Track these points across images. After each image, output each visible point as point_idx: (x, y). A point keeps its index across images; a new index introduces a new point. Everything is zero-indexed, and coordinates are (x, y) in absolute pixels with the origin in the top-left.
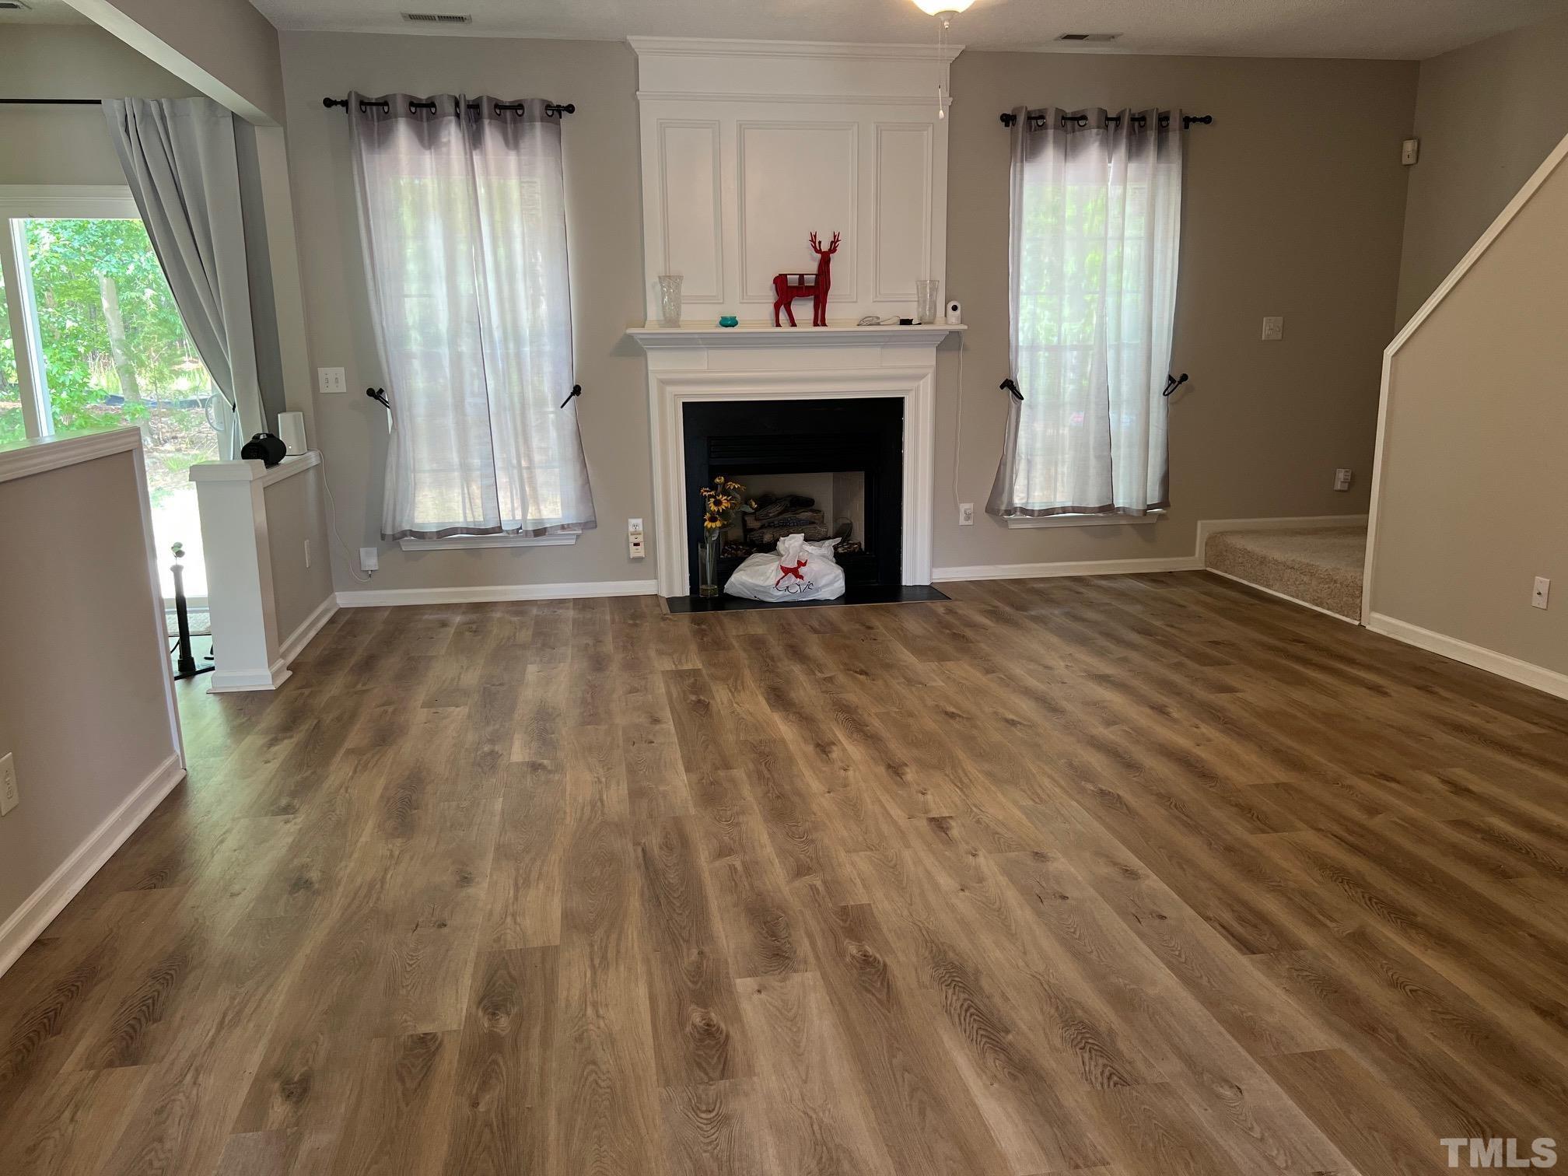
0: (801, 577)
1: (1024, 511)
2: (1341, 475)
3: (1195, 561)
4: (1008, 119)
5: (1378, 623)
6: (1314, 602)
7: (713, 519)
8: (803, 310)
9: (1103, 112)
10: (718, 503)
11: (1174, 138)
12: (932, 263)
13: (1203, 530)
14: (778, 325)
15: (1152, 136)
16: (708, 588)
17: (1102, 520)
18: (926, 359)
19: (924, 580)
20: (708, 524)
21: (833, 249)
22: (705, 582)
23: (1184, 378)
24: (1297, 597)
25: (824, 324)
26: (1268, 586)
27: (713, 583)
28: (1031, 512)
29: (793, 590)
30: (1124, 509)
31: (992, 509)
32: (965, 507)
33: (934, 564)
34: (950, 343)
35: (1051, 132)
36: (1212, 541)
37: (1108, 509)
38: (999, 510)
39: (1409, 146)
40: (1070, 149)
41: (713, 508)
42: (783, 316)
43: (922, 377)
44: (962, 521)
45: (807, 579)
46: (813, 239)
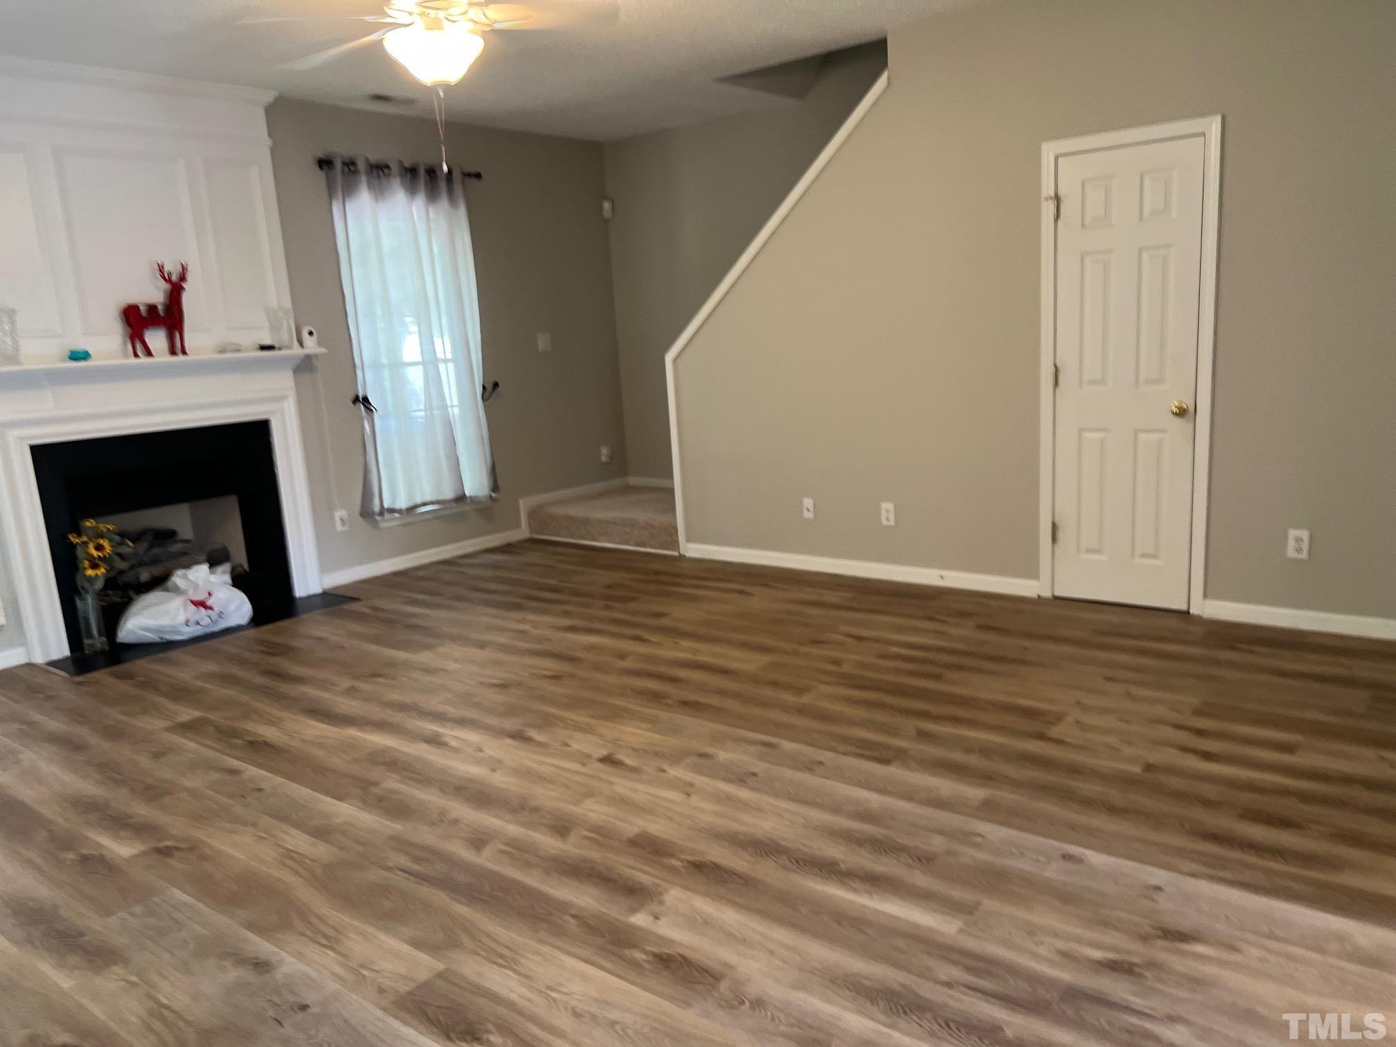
0: (211, 608)
1: (391, 511)
2: (605, 452)
3: (522, 532)
4: (325, 163)
5: (693, 550)
6: (638, 545)
7: (94, 566)
8: (156, 339)
9: (401, 163)
10: (99, 548)
11: (458, 188)
12: (277, 293)
13: (524, 505)
14: (136, 355)
15: (443, 185)
16: (96, 641)
17: (456, 509)
18: (285, 381)
19: (315, 589)
20: (90, 572)
21: (183, 278)
22: (90, 636)
23: (496, 385)
24: (622, 544)
25: (184, 352)
26: (594, 540)
27: (100, 635)
28: (400, 511)
29: (204, 622)
30: (471, 497)
31: (366, 513)
32: (340, 514)
33: (325, 568)
34: (305, 366)
35: (364, 179)
36: (533, 514)
37: (461, 498)
38: (373, 512)
39: (607, 205)
40: (379, 191)
41: (95, 553)
42: (139, 347)
43: (281, 399)
44: (339, 528)
45: (216, 609)
46: (161, 269)
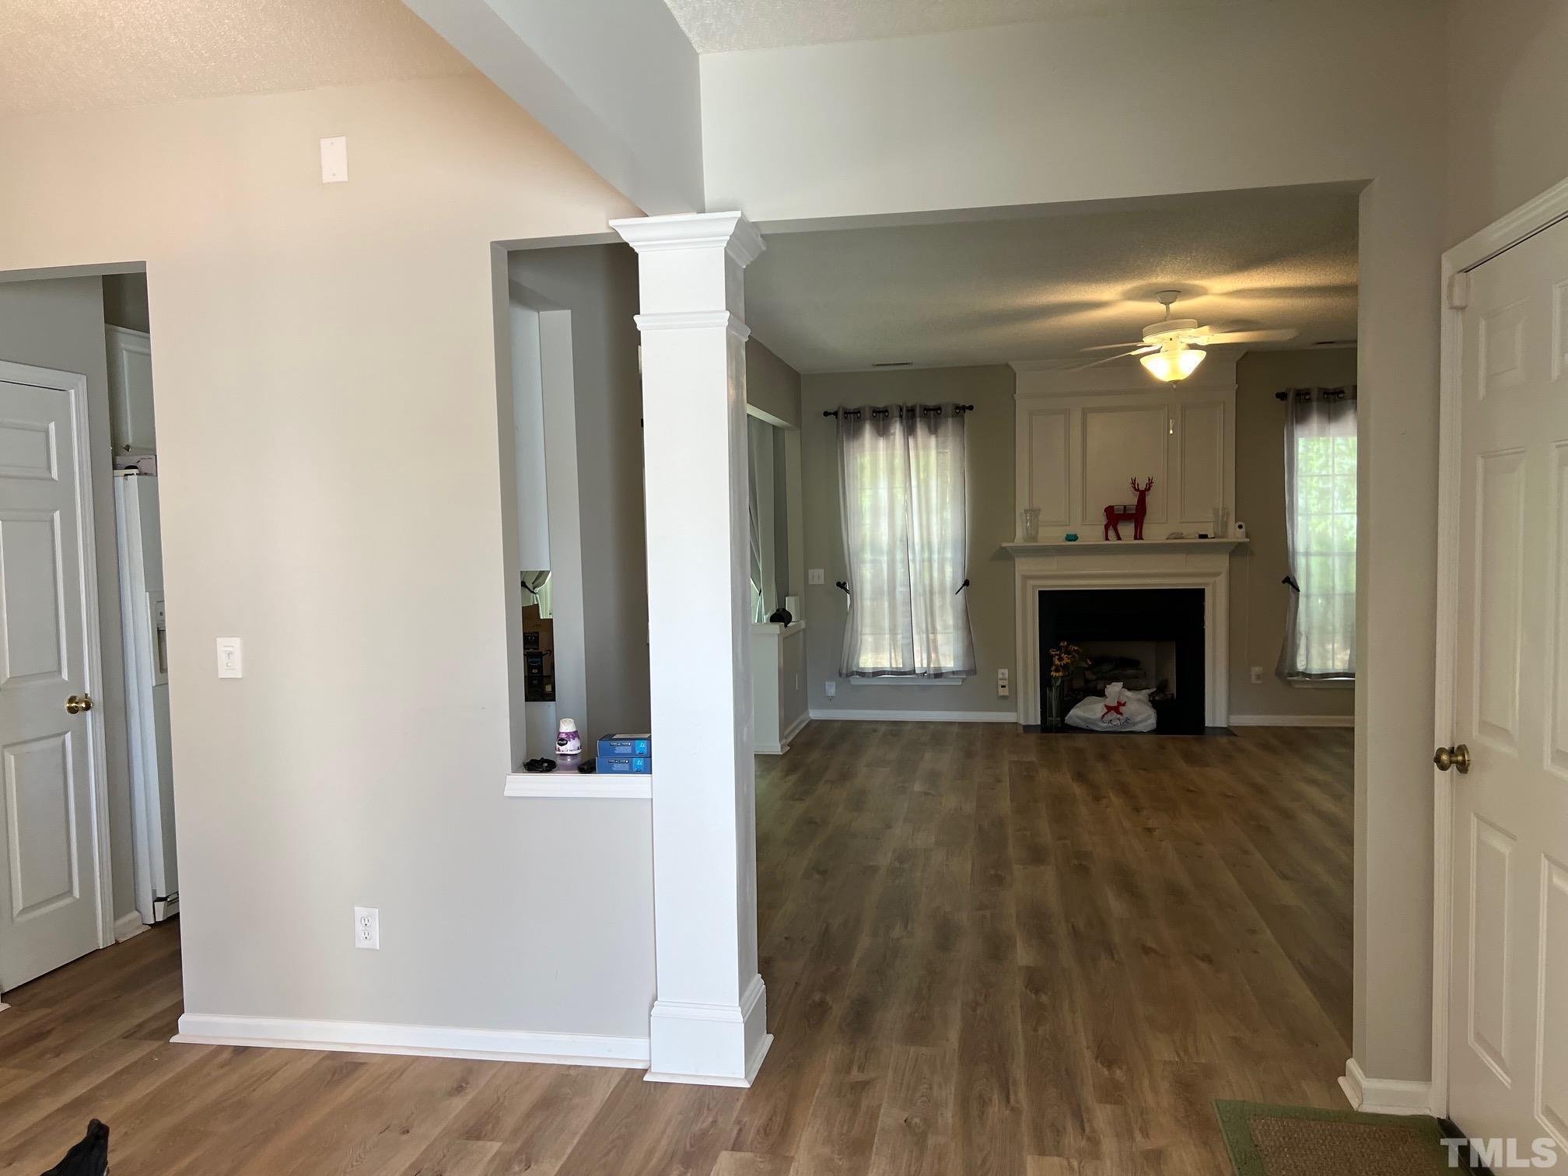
0: (1121, 714)
1: (1304, 674)
4: (1281, 396)
7: (1057, 670)
8: (1127, 530)
10: (1060, 659)
12: (1225, 497)
14: (1107, 539)
16: (1054, 719)
18: (1222, 563)
19: (1220, 724)
20: (1054, 674)
21: (1148, 488)
22: (1051, 716)
25: (1141, 539)
27: (1057, 716)
28: (1311, 676)
29: (1114, 722)
31: (1279, 674)
33: (1231, 710)
34: (1237, 551)
35: (1315, 404)
38: (1284, 673)
41: (1059, 663)
42: (1111, 533)
43: (1218, 574)
44: (1254, 680)
45: (1125, 716)
46: (1134, 482)
